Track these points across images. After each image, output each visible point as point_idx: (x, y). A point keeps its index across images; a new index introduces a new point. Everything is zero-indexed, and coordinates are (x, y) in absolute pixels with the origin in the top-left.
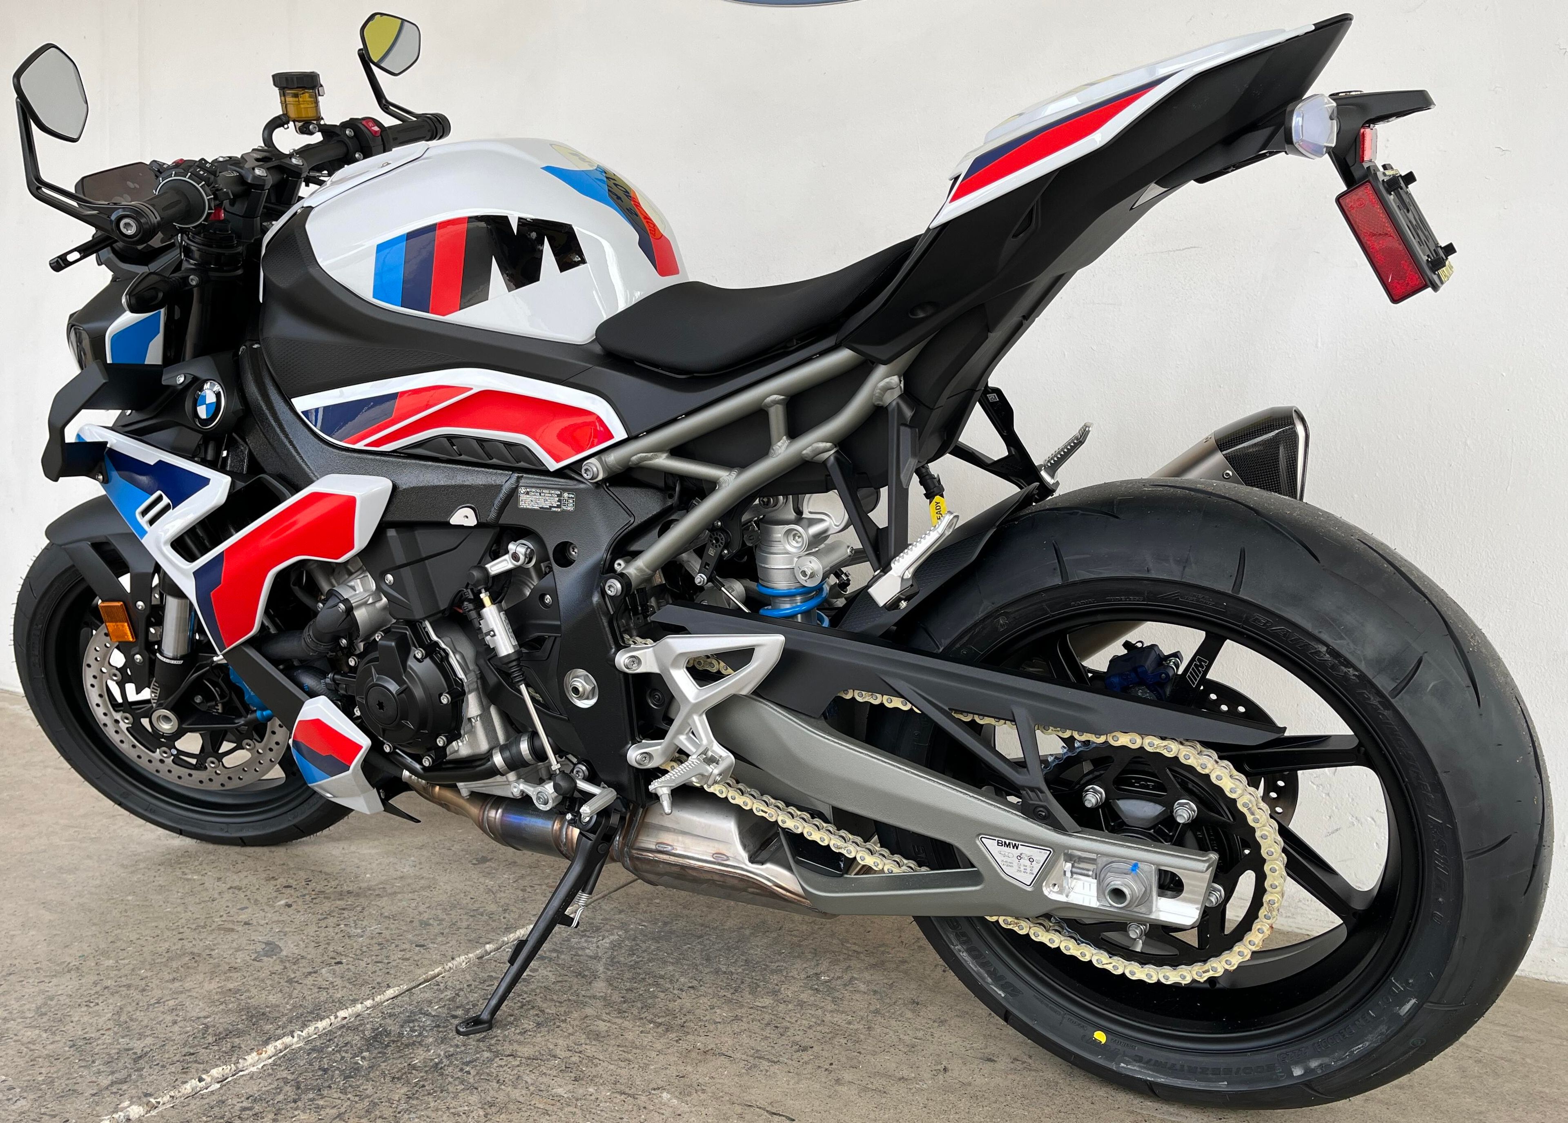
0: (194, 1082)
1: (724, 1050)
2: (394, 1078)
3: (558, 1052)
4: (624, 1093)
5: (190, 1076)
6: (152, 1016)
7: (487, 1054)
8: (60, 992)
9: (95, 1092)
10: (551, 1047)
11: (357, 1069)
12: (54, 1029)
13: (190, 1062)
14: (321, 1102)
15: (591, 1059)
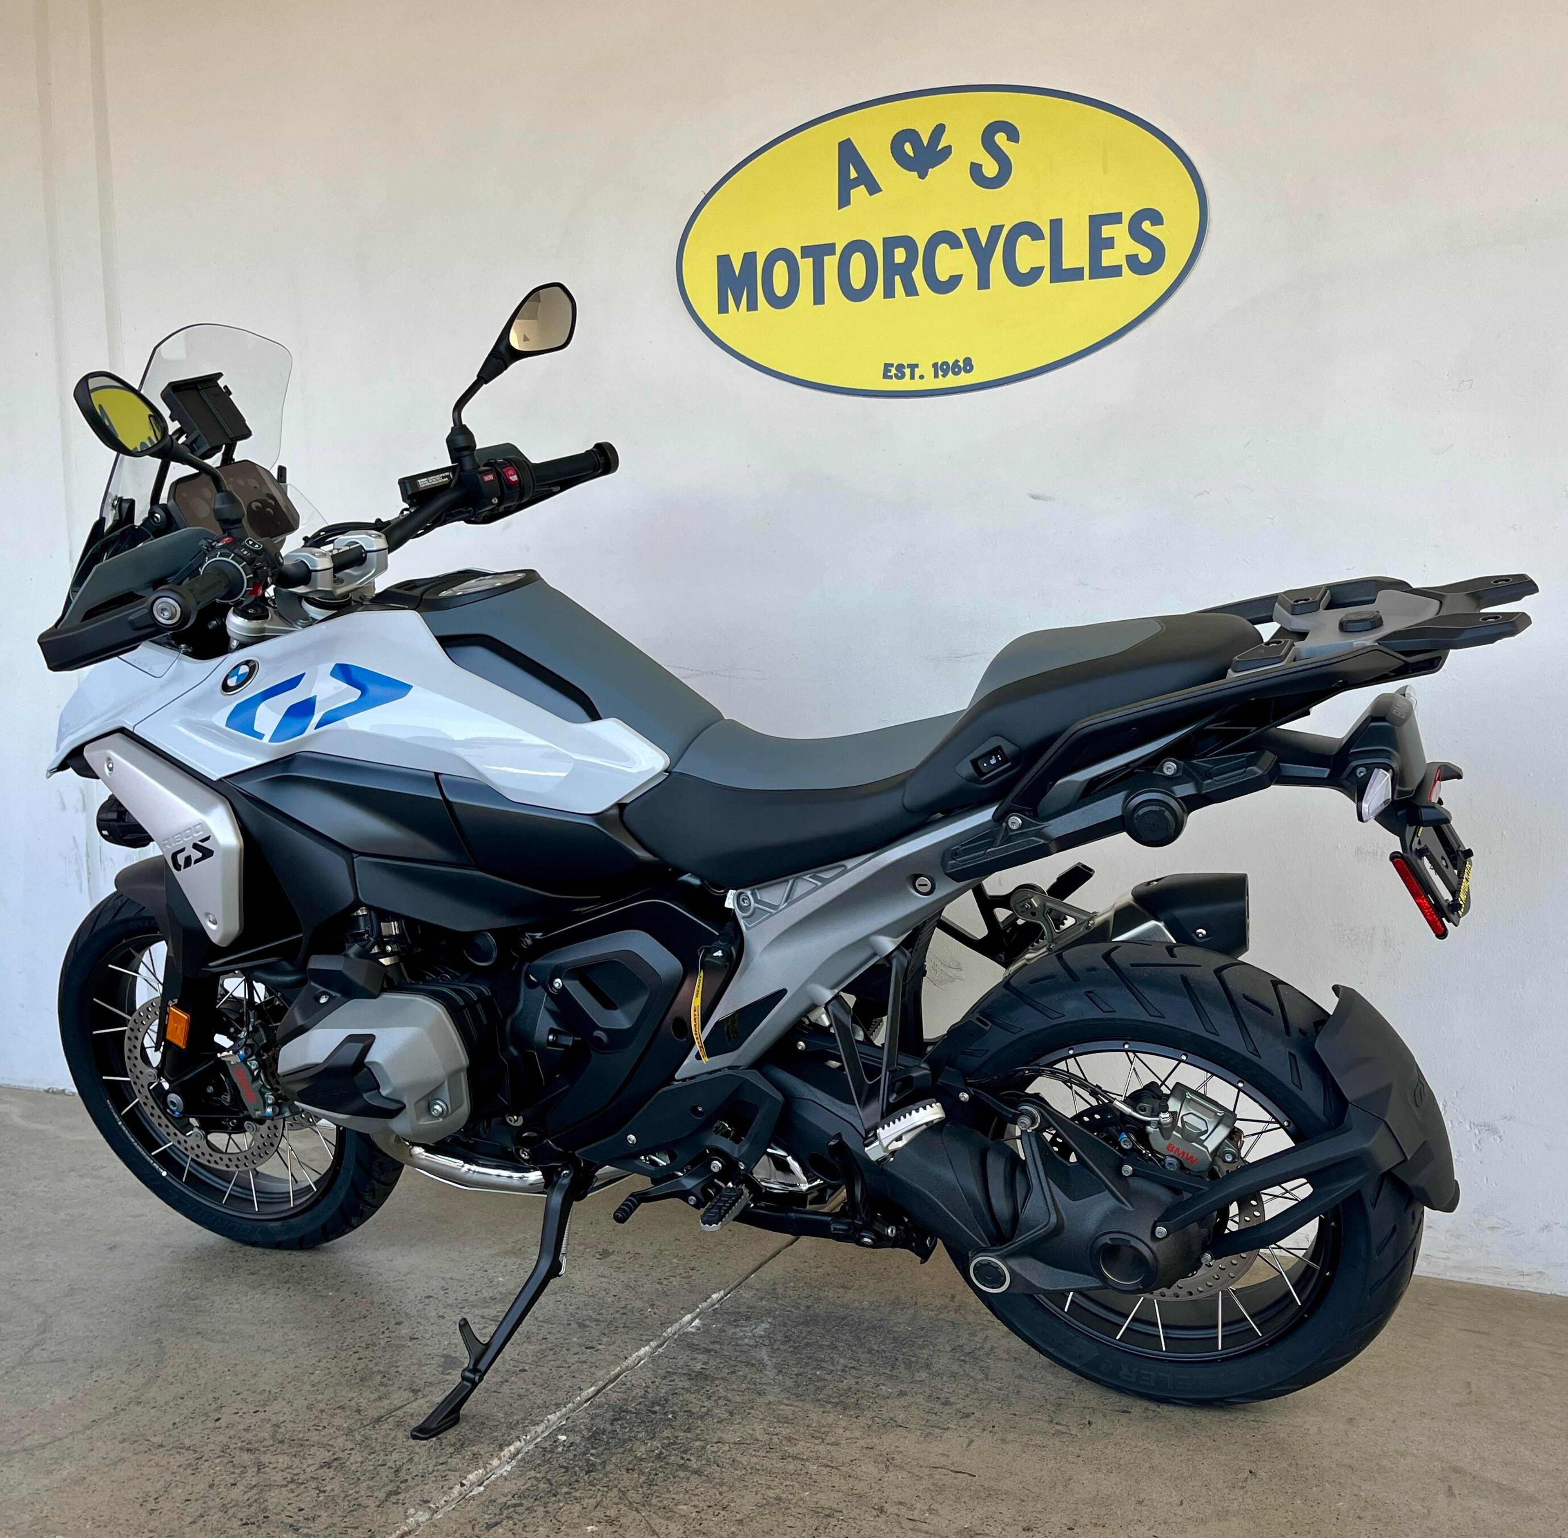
0: (459, 1486)
1: (899, 1422)
2: (628, 1470)
3: (758, 1434)
4: (829, 1466)
5: (452, 1482)
6: (383, 1433)
7: (698, 1443)
8: (281, 1419)
9: (378, 1503)
10: (751, 1432)
11: (593, 1465)
12: (301, 1454)
13: (444, 1471)
14: (578, 1494)
15: (789, 1439)
